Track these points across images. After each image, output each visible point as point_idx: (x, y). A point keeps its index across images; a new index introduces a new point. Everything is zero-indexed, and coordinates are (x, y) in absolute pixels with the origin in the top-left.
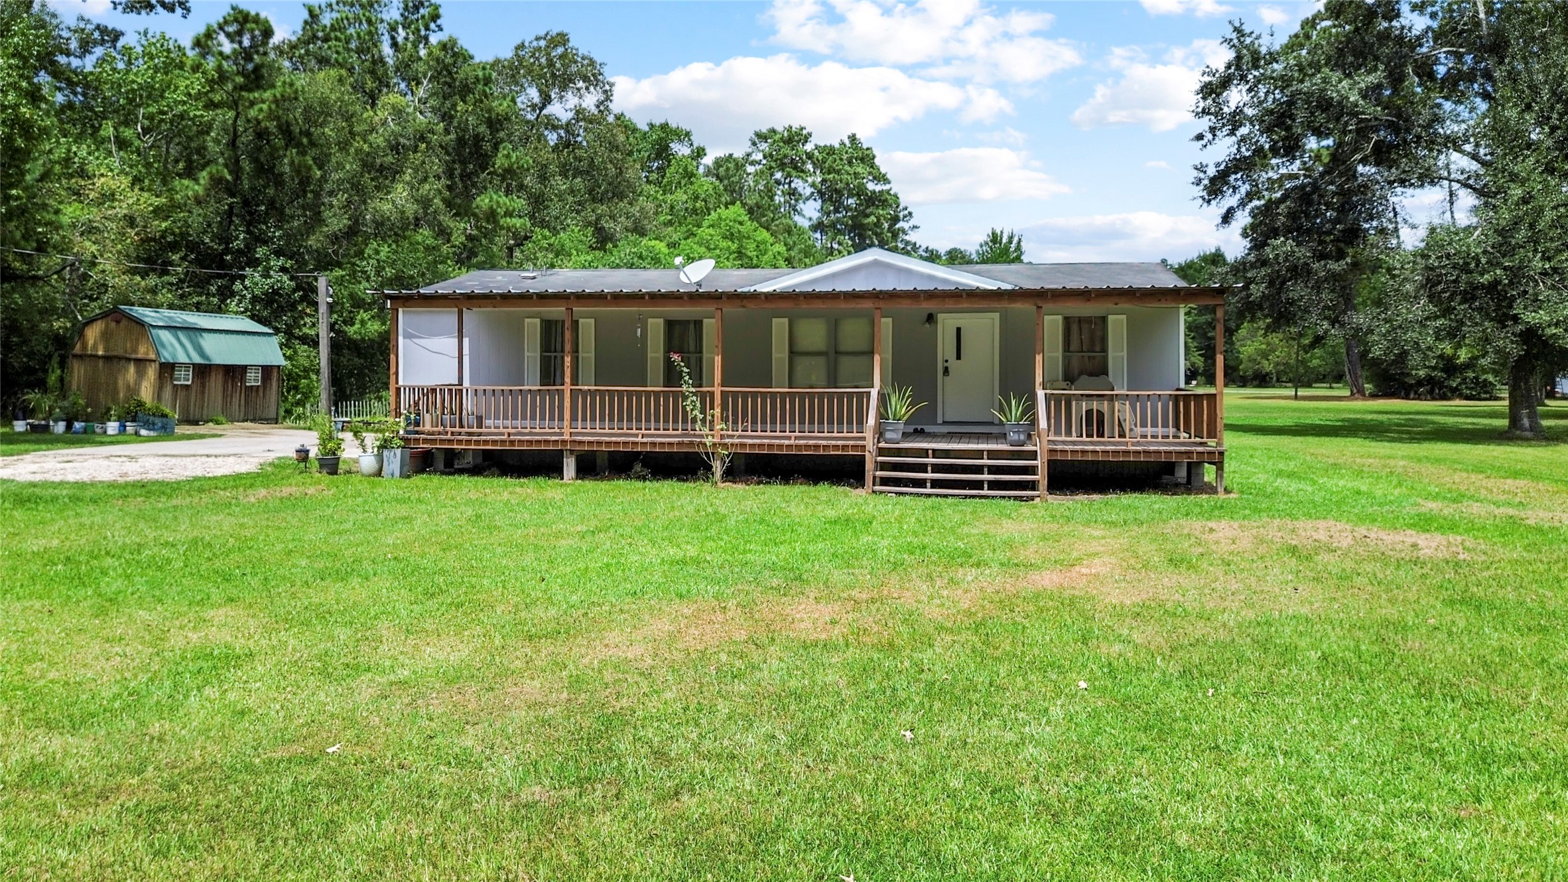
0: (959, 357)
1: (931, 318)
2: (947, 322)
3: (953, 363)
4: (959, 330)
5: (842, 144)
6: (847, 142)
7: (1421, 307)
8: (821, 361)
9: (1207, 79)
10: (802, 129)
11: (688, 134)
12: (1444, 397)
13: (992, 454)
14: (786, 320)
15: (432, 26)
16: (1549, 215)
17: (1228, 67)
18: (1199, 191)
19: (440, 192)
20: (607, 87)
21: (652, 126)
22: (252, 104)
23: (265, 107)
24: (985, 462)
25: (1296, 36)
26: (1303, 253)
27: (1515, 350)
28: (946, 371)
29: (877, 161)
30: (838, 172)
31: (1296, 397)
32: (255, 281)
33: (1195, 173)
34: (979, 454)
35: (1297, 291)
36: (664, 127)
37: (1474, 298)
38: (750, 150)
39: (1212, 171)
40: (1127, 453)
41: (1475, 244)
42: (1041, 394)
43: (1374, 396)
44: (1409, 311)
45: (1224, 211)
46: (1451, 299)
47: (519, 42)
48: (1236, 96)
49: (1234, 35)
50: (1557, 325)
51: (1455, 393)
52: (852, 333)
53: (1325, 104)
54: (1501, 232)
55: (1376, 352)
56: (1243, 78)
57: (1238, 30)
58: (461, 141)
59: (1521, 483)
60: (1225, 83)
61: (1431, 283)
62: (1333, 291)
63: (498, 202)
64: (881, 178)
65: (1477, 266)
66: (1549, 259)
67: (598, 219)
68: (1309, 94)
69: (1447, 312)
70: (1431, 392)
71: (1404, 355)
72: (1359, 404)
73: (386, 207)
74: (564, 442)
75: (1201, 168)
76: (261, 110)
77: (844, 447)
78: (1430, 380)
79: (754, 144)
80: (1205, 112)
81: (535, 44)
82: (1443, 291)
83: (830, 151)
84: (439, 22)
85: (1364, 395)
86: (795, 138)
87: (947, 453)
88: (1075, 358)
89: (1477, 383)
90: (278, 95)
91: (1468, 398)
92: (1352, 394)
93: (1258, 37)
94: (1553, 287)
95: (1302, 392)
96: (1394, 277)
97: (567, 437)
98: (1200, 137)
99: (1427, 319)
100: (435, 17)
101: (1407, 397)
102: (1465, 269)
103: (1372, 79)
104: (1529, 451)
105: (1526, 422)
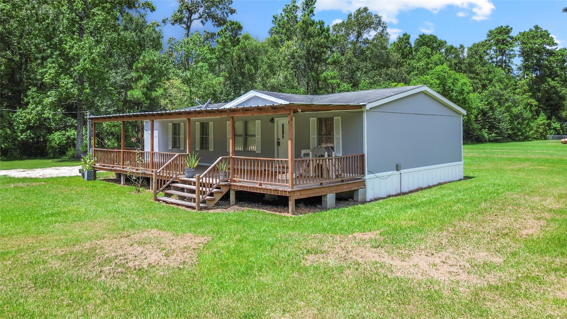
0: (283, 137)
1: (272, 120)
2: (279, 122)
3: (281, 140)
4: (283, 124)
8: (242, 138)
28: (279, 143)
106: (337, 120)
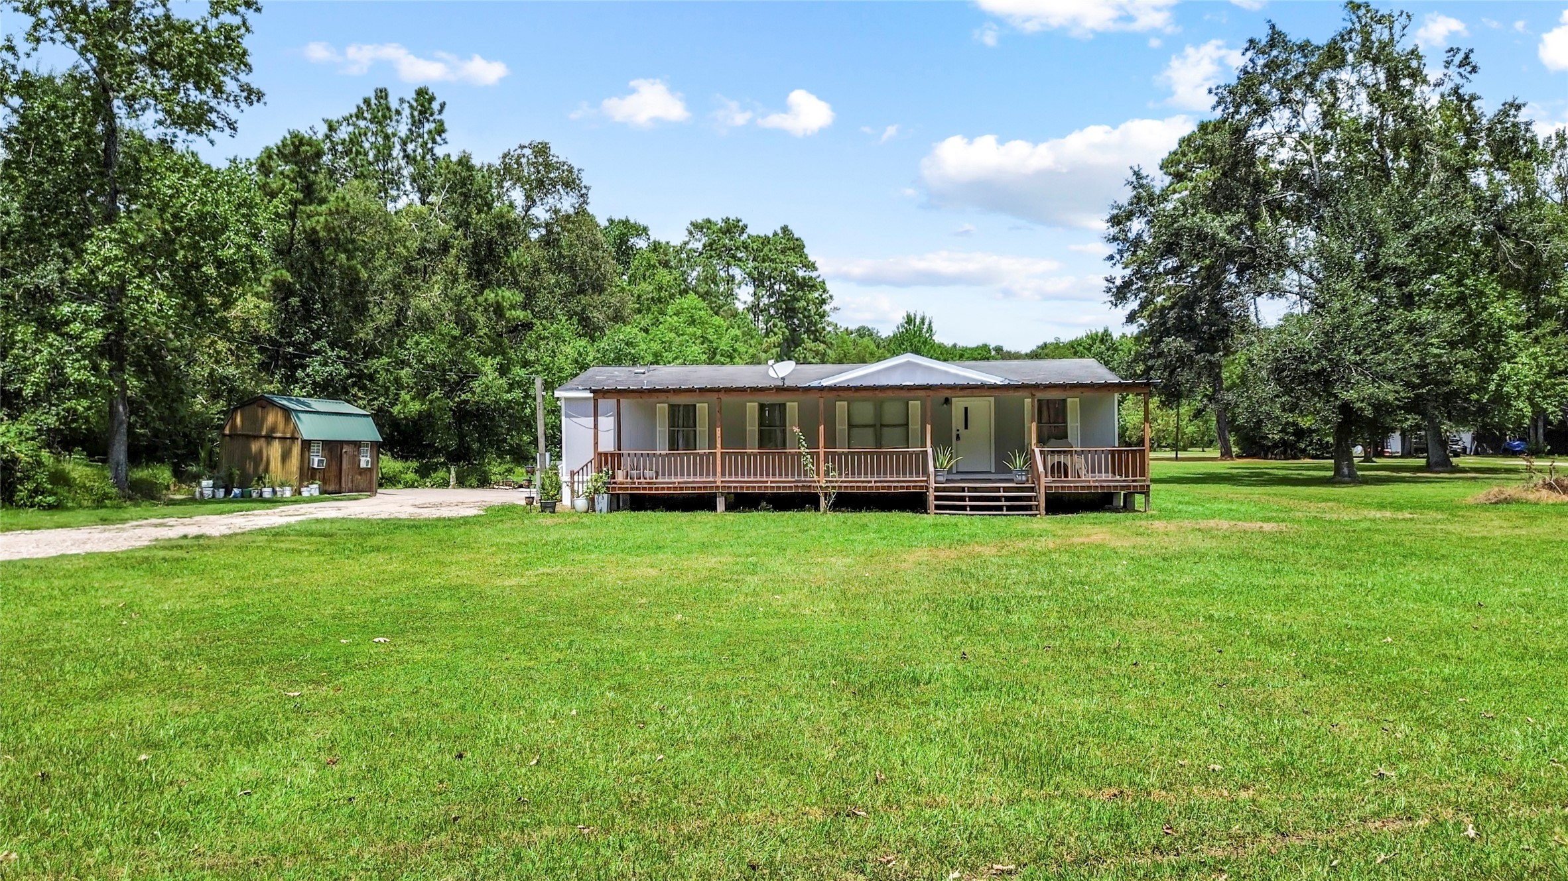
0: (966, 427)
1: (947, 401)
2: (958, 404)
3: (962, 431)
4: (966, 409)
5: (775, 234)
6: (779, 232)
7: (1272, 388)
8: (871, 430)
9: (1115, 212)
10: (738, 221)
11: (645, 229)
12: (1295, 457)
13: (1006, 490)
14: (845, 403)
15: (438, 139)
16: (1358, 323)
17: (1131, 204)
18: (1109, 297)
19: (469, 290)
20: (584, 191)
21: (611, 221)
22: (309, 217)
23: (322, 219)
24: (1002, 494)
25: (1175, 153)
26: (1189, 347)
27: (1336, 418)
28: (958, 437)
29: (806, 251)
30: (773, 261)
31: (1177, 459)
32: (315, 368)
33: (1106, 284)
34: (998, 489)
35: (1184, 376)
36: (625, 223)
37: (1307, 381)
38: (687, 239)
39: (1119, 282)
40: (1090, 487)
41: (1308, 341)
42: (1037, 451)
43: (1239, 457)
44: (1263, 391)
45: (1128, 312)
46: (1292, 381)
47: (506, 151)
48: (1137, 226)
49: (1134, 179)
50: (1362, 401)
51: (1304, 453)
52: (892, 412)
53: (1201, 236)
54: (1326, 334)
55: (1241, 421)
56: (1143, 213)
57: (1137, 174)
58: (476, 245)
59: (1330, 504)
60: (1129, 216)
61: (1277, 371)
62: (1209, 376)
63: (503, 297)
64: (812, 266)
65: (1310, 357)
66: (1359, 353)
67: (583, 310)
68: (1191, 230)
69: (1288, 391)
70: (1285, 452)
71: (1260, 422)
72: (1229, 463)
73: (425, 305)
74: (717, 487)
75: (1110, 280)
76: (318, 222)
77: (908, 487)
78: (1284, 443)
79: (691, 233)
80: (1115, 239)
81: (519, 151)
82: (1287, 376)
83: (766, 241)
84: (444, 135)
85: (1231, 456)
86: (732, 228)
87: (975, 490)
88: (1046, 427)
89: (1321, 445)
90: (333, 209)
91: (1313, 457)
92: (1222, 455)
93: (1153, 180)
94: (1363, 374)
95: (1181, 454)
96: (1253, 366)
97: (719, 484)
98: (1111, 257)
99: (1277, 396)
100: (441, 130)
101: (1266, 458)
102: (1301, 360)
103: (1236, 219)
104: (1345, 490)
105: (1346, 471)
106: (1073, 403)
